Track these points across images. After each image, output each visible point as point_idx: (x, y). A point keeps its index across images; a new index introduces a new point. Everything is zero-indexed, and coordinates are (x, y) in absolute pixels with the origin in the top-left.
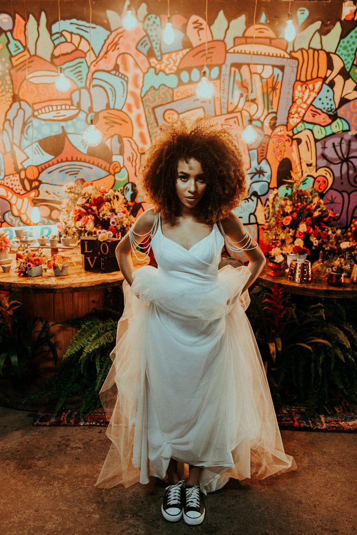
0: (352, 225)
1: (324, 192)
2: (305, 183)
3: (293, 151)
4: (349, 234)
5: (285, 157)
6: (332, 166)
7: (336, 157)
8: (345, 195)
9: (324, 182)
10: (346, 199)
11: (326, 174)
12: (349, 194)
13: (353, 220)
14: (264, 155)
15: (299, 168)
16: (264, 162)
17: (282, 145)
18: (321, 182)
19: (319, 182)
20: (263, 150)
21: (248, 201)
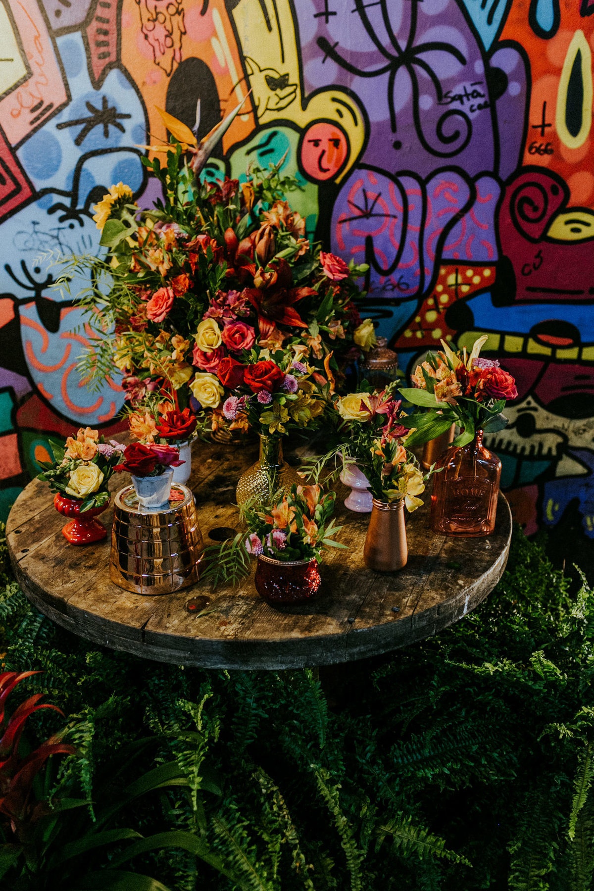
0: (440, 288)
1: (338, 181)
2: (271, 151)
3: (215, 34)
4: (431, 316)
5: (187, 54)
6: (358, 84)
7: (373, 48)
8: (410, 184)
9: (336, 142)
10: (415, 200)
11: (338, 111)
12: (423, 184)
13: (443, 271)
14: (113, 49)
15: (240, 94)
16: (114, 76)
17: (172, 10)
18: (325, 145)
19: (316, 143)
20: (106, 33)
21: (82, 224)
